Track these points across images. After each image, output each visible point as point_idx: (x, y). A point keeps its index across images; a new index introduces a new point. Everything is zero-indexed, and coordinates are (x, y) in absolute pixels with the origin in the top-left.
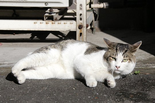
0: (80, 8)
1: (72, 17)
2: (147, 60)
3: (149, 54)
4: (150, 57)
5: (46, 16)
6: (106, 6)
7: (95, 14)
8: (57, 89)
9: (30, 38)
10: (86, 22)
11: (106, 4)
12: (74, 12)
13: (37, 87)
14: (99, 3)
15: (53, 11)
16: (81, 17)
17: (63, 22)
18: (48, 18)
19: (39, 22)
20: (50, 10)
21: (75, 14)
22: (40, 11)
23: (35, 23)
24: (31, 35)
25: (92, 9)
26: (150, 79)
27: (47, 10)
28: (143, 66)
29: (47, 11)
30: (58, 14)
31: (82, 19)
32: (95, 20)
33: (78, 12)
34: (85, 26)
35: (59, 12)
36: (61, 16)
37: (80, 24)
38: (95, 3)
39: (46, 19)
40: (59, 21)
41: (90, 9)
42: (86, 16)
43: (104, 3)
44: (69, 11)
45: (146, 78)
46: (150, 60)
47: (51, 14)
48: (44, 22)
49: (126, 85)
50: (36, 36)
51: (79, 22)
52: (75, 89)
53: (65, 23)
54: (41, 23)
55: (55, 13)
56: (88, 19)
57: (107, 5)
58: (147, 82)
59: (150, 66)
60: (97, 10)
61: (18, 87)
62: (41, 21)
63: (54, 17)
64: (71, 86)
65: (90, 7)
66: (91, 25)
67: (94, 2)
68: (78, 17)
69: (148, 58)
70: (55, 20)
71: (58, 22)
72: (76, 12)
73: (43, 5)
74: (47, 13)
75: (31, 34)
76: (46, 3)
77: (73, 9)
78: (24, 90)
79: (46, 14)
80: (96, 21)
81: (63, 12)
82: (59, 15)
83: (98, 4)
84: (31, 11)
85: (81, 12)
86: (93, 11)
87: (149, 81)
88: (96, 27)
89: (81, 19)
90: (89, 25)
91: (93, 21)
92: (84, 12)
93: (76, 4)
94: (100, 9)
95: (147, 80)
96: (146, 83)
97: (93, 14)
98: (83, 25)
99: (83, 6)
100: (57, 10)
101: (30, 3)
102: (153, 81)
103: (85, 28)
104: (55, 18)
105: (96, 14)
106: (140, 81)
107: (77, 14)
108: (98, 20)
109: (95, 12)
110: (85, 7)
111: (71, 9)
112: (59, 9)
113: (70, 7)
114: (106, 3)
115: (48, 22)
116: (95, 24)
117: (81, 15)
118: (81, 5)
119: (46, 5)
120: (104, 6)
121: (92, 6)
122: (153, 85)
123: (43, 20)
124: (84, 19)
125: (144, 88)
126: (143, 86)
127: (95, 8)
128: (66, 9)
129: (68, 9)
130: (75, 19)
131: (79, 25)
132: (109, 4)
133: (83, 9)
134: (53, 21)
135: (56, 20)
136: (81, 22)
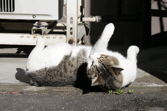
0: (71, 21)
1: (62, 31)
2: (142, 79)
3: (144, 72)
4: (145, 75)
5: (34, 30)
6: (98, 20)
7: (86, 28)
8: (44, 108)
9: (17, 53)
10: (77, 37)
11: (98, 18)
12: (64, 26)
13: (23, 106)
14: (91, 16)
15: (42, 24)
16: (71, 31)
17: (52, 36)
18: (35, 32)
19: (26, 35)
20: (38, 23)
21: (65, 28)
22: (28, 24)
23: (21, 37)
24: (17, 50)
25: (84, 22)
26: (145, 99)
27: (35, 23)
28: (137, 85)
29: (34, 25)
30: (46, 27)
31: (73, 34)
32: (87, 34)
33: (69, 25)
34: (76, 40)
35: (48, 25)
36: (50, 30)
37: (71, 39)
38: (87, 17)
39: (34, 33)
40: (48, 36)
41: (82, 22)
42: (77, 30)
43: (97, 17)
44: (58, 25)
45: (140, 98)
46: (144, 78)
47: (39, 27)
48: (32, 36)
49: (119, 105)
50: (23, 51)
51: (69, 36)
52: (65, 108)
53: (54, 38)
54: (28, 37)
55: (43, 26)
56: (79, 33)
57: (100, 19)
58: (142, 101)
59: (145, 84)
60: (88, 24)
61: (3, 106)
62: (28, 35)
63: (42, 30)
64: (60, 106)
65: (81, 20)
66: (82, 39)
67: (85, 15)
68: (68, 31)
69: (143, 76)
70: (43, 33)
71: (46, 36)
72: (66, 25)
73: (31, 18)
74: (35, 26)
75: (17, 48)
76: (34, 16)
77: (63, 23)
78: (9, 109)
79: (34, 28)
80: (87, 36)
81: (52, 25)
82: (48, 28)
83: (90, 18)
84: (18, 23)
85: (71, 26)
86: (85, 25)
87: (144, 101)
88: (87, 42)
89: (71, 33)
90: (80, 40)
91: (84, 36)
92: (74, 26)
93: (66, 17)
94: (92, 23)
95: (141, 99)
96: (140, 103)
97: (85, 28)
98: (73, 40)
99: (73, 19)
100: (46, 23)
101: (17, 15)
102: (147, 101)
103: (76, 43)
104: (43, 32)
105: (88, 28)
106: (134, 100)
107: (67, 28)
108: (89, 35)
109: (86, 26)
110: (77, 21)
111: (61, 22)
112: (48, 22)
113: (60, 20)
114: (99, 16)
115: (36, 36)
116: (86, 39)
117: (71, 29)
118: (72, 18)
119: (34, 18)
120: (96, 19)
121: (84, 19)
122: (148, 105)
123: (31, 33)
124: (75, 33)
125: (138, 108)
126: (137, 106)
127: (87, 22)
128: (56, 22)
129: (57, 22)
130: (65, 33)
131: (69, 39)
132: (102, 17)
133: (73, 23)
134: (42, 35)
135: (45, 33)
136: (71, 36)
